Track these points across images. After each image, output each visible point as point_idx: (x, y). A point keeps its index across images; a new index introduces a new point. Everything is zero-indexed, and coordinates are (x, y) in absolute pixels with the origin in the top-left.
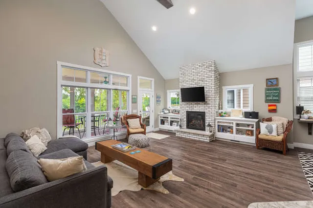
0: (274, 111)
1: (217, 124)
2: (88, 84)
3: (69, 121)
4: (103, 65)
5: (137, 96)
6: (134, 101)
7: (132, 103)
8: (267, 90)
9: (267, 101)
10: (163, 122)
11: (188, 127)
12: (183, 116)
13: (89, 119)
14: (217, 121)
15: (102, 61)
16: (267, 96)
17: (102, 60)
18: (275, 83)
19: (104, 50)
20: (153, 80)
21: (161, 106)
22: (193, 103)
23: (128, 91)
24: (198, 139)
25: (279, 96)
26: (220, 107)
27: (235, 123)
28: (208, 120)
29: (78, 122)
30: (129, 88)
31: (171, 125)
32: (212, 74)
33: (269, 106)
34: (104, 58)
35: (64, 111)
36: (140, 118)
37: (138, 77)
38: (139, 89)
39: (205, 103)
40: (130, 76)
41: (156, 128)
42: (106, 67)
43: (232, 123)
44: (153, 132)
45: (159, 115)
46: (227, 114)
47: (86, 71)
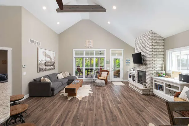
1: (154, 82)
2: (84, 56)
4: (89, 47)
5: (109, 60)
7: (106, 64)
11: (138, 82)
14: (154, 80)
15: (89, 45)
19: (90, 40)
20: (123, 50)
23: (104, 57)
24: (137, 91)
27: (165, 83)
28: (147, 78)
36: (108, 72)
37: (111, 50)
38: (111, 56)
39: (146, 65)
40: (105, 50)
41: (125, 79)
42: (91, 48)
43: (163, 83)
44: (122, 82)
45: (128, 72)
46: (167, 75)
47: (83, 51)
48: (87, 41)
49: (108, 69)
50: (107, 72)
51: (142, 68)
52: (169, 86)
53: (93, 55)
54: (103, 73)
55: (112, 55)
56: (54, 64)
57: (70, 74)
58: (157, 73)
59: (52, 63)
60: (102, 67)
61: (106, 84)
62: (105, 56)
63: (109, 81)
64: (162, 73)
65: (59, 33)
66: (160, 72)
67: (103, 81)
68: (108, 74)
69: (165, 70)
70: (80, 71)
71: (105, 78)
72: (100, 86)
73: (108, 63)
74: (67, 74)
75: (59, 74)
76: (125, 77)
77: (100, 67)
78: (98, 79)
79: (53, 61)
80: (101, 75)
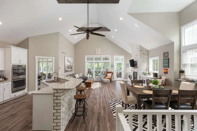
0: (166, 73)
2: (94, 61)
5: (113, 64)
8: (164, 59)
9: (164, 66)
10: (129, 77)
12: (132, 74)
14: (141, 77)
15: (98, 53)
18: (167, 55)
19: (98, 49)
20: (124, 56)
25: (168, 63)
33: (164, 70)
36: (112, 73)
37: (115, 56)
38: (114, 61)
40: (110, 56)
41: (125, 79)
42: (99, 55)
44: (123, 81)
45: (127, 73)
46: (149, 74)
47: (93, 57)
48: (96, 49)
49: (112, 71)
51: (136, 70)
53: (101, 60)
54: (108, 74)
56: (72, 67)
57: (83, 75)
58: (144, 73)
59: (71, 67)
60: (108, 69)
61: (111, 82)
62: (110, 61)
63: (113, 80)
64: (146, 73)
65: (74, 44)
66: (145, 72)
67: (109, 80)
68: (112, 75)
69: (148, 71)
70: (91, 73)
71: (110, 78)
72: (106, 83)
73: (112, 66)
74: (81, 75)
75: (76, 74)
76: (126, 77)
77: (106, 69)
78: (105, 78)
79: (71, 65)
80: (106, 76)
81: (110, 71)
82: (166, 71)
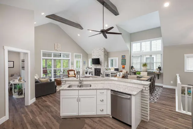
0: (124, 68)
1: (105, 73)
2: (52, 58)
3: (45, 72)
5: (73, 62)
6: (72, 64)
7: (71, 65)
8: (122, 60)
9: (122, 64)
10: (86, 73)
11: (95, 75)
12: (93, 70)
13: (53, 71)
14: (105, 72)
16: (122, 62)
17: (58, 48)
18: (124, 57)
19: (59, 44)
20: (82, 54)
21: (86, 66)
22: (97, 65)
23: (69, 60)
25: (125, 62)
26: (108, 66)
28: (102, 72)
29: (48, 72)
30: (70, 58)
31: (89, 74)
32: (103, 53)
33: (123, 66)
34: (59, 47)
35: (43, 68)
37: (74, 54)
39: (101, 65)
40: (70, 53)
41: (83, 76)
42: (59, 51)
43: (109, 73)
46: (110, 69)
47: (52, 53)
48: (56, 44)
49: (72, 69)
50: (73, 71)
51: (98, 67)
52: (112, 73)
55: (75, 58)
58: (106, 69)
68: (74, 73)
71: (74, 76)
76: (83, 74)
81: (71, 69)
82: (123, 67)
